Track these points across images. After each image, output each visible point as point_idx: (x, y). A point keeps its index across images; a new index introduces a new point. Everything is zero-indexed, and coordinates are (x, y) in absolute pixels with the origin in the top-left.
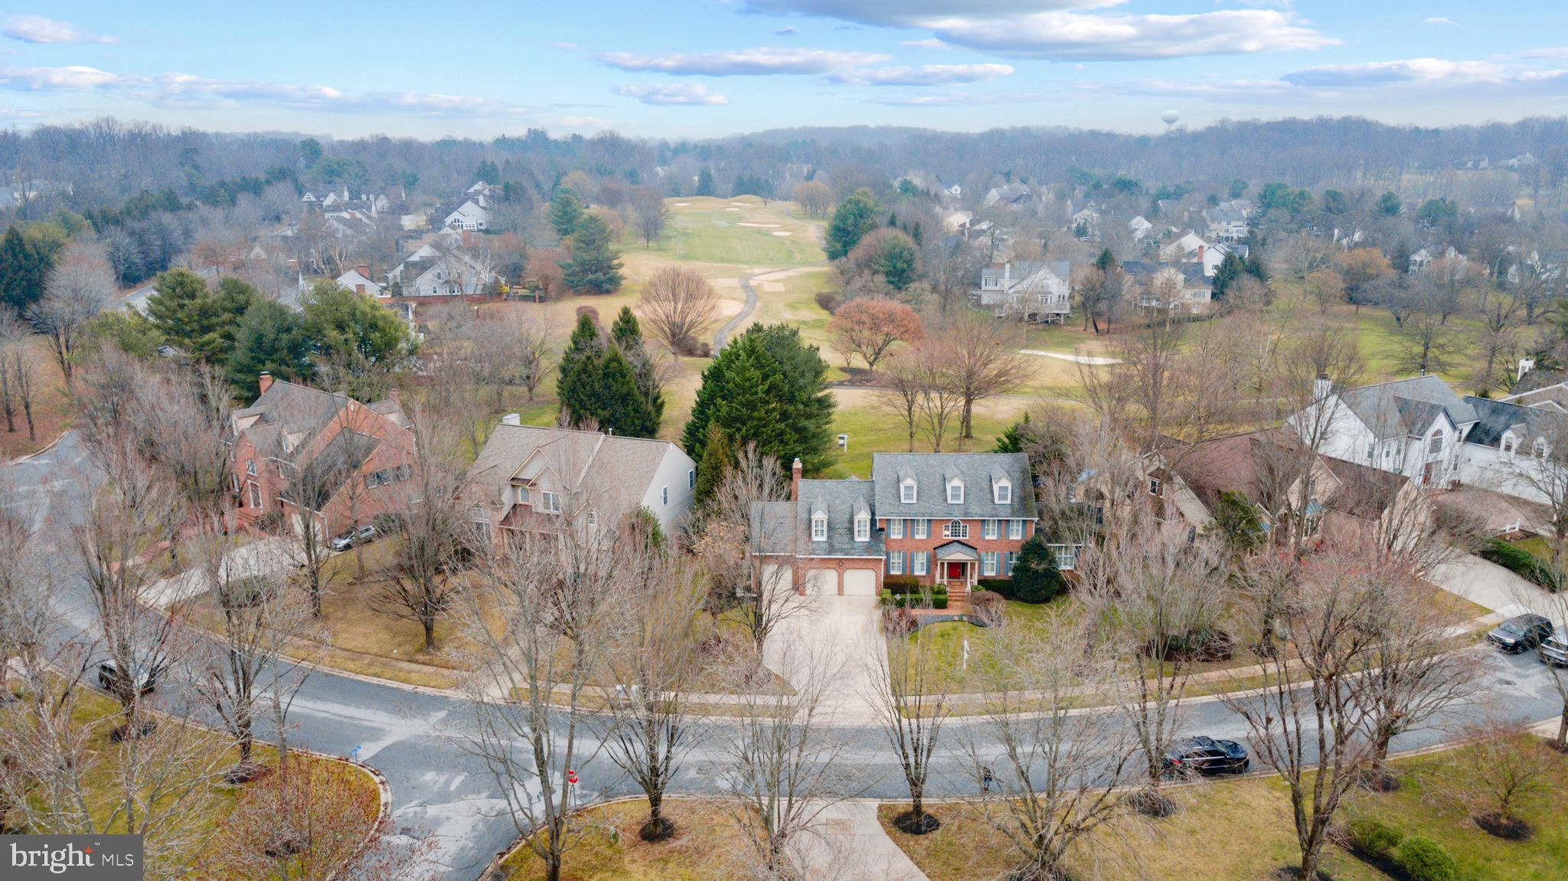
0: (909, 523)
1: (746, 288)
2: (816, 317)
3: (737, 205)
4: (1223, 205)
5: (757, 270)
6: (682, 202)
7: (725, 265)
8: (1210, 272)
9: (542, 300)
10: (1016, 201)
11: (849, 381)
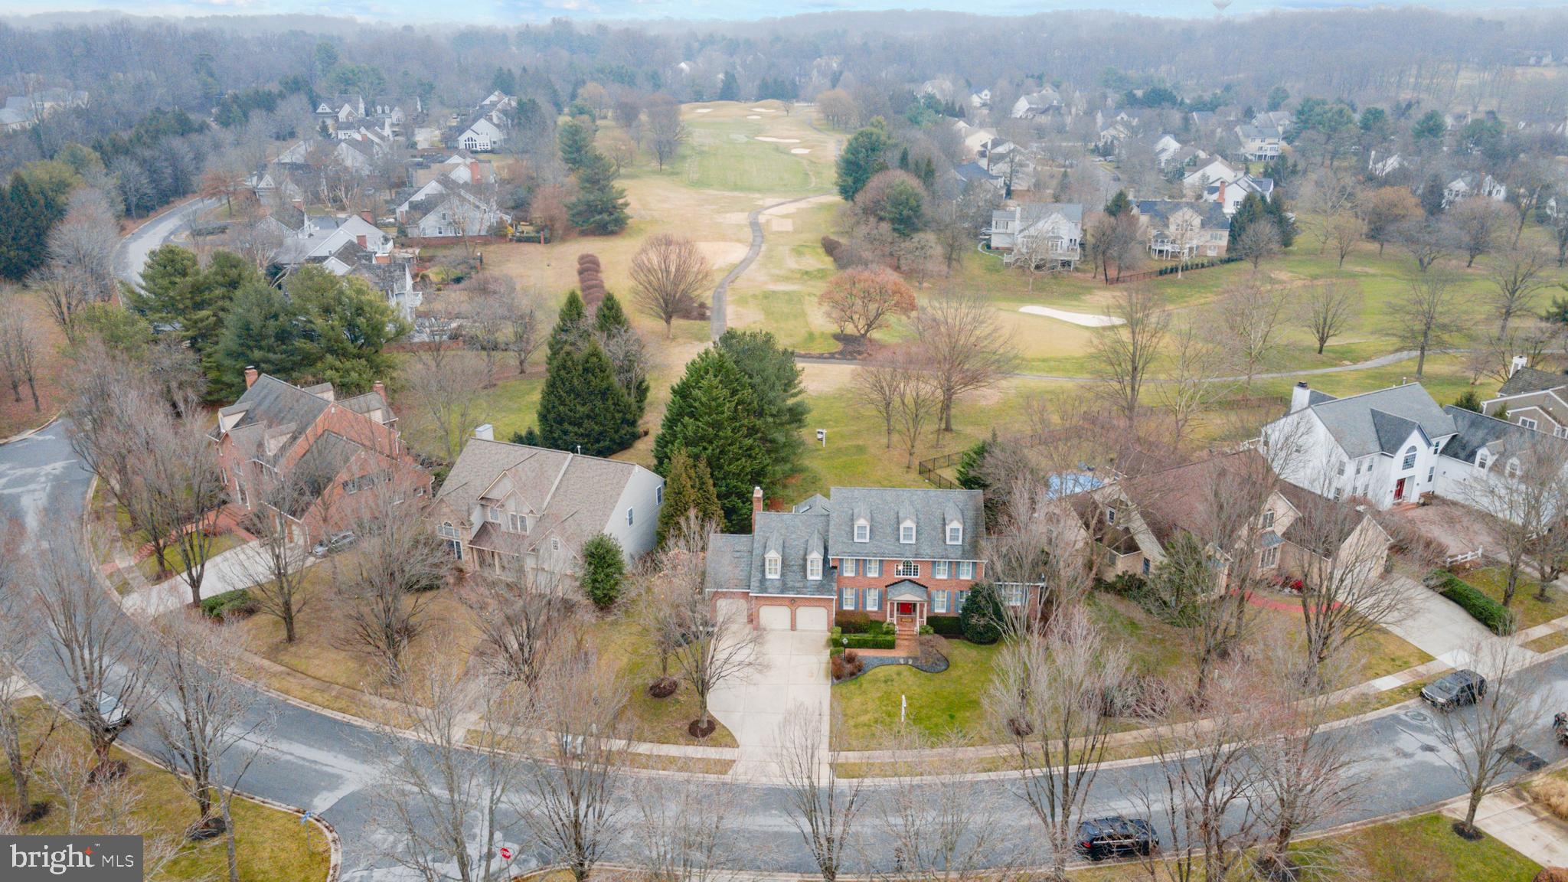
0: (861, 564)
1: (755, 225)
2: (820, 266)
3: (762, 111)
4: (1261, 117)
5: (769, 201)
6: (704, 107)
7: (736, 194)
8: (1229, 210)
9: (547, 241)
10: (1044, 112)
11: (841, 353)
